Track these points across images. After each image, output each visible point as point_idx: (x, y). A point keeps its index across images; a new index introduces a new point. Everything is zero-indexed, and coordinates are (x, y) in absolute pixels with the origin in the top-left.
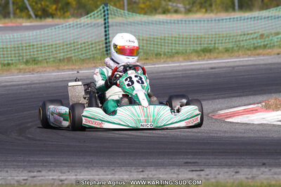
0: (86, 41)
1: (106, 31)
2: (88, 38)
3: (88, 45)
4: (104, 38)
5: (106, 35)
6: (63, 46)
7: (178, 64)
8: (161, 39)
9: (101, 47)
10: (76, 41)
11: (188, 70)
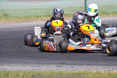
0: (77, 6)
1: (85, 3)
2: (77, 5)
3: (79, 8)
4: (84, 5)
5: (85, 4)
6: (66, 9)
7: (109, 18)
8: (108, 6)
9: (83, 9)
10: (72, 6)
11: (112, 21)
